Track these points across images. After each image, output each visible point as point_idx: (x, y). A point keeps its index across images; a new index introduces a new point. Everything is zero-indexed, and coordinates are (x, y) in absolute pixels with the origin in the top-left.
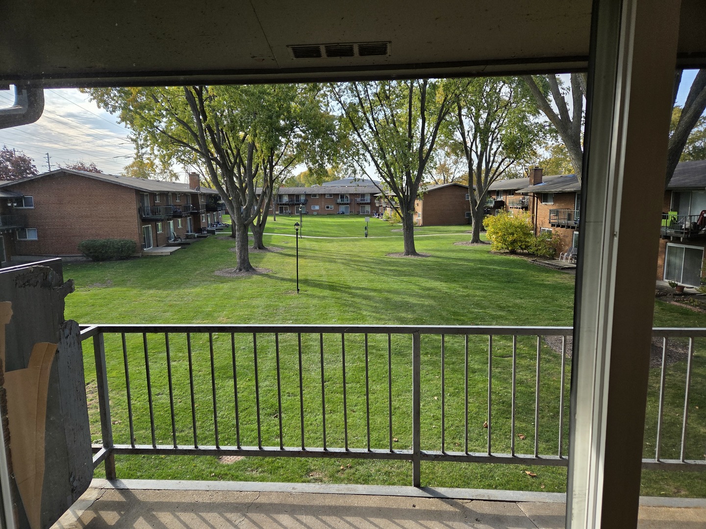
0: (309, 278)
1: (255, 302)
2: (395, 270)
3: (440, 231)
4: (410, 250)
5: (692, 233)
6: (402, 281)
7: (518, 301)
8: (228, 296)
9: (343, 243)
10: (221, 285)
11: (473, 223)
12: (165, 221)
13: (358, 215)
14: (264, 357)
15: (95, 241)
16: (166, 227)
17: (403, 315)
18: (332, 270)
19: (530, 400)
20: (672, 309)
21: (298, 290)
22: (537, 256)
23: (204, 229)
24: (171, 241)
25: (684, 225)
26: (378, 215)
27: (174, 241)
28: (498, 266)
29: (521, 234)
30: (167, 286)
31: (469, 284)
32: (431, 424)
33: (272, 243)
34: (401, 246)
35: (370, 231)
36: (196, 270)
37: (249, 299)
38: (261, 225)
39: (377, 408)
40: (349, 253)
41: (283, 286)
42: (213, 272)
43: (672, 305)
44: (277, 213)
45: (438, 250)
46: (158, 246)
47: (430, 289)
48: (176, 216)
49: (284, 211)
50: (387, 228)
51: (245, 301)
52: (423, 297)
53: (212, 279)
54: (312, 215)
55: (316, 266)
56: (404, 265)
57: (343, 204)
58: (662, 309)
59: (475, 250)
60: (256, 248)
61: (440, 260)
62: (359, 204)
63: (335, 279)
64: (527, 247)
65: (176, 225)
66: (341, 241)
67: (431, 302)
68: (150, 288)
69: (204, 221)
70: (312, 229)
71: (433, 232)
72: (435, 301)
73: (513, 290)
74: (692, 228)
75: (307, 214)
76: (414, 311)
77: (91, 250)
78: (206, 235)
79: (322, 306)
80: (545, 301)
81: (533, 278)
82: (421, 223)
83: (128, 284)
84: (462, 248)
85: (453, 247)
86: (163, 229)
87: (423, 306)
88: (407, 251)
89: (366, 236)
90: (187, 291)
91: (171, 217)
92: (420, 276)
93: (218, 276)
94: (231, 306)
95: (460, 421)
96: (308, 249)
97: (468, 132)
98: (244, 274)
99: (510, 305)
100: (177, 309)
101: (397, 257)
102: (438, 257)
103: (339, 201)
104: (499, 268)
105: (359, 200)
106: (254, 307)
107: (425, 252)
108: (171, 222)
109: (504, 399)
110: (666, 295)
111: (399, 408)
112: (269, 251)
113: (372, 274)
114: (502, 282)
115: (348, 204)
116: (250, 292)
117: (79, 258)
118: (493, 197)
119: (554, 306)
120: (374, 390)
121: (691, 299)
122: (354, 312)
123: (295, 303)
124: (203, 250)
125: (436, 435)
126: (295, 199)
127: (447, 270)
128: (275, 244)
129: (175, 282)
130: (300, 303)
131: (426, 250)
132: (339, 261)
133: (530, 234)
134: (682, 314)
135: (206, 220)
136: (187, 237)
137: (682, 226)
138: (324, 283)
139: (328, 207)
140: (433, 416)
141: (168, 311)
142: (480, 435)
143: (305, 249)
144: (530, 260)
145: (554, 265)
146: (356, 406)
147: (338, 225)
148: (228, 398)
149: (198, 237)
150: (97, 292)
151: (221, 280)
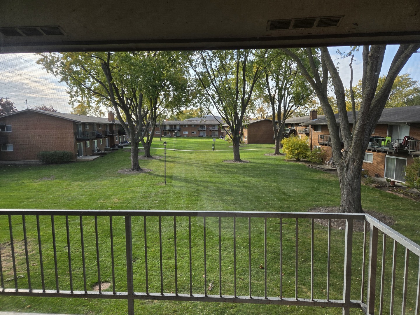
0: (174, 175)
1: (138, 190)
2: (226, 170)
3: (257, 147)
4: (237, 158)
5: (399, 150)
6: (229, 177)
7: (296, 190)
8: (122, 186)
9: (199, 154)
10: (120, 179)
11: (276, 143)
12: (92, 140)
13: (211, 137)
14: (135, 224)
15: (47, 152)
16: (92, 144)
17: (226, 197)
18: (189, 170)
19: (291, 251)
20: (387, 196)
21: (165, 182)
22: (312, 163)
23: (117, 145)
24: (95, 152)
25: (394, 145)
26: (223, 137)
27: (97, 152)
28: (288, 168)
29: (302, 149)
30: (87, 179)
31: (268, 179)
32: (228, 266)
33: (156, 154)
34: (232, 156)
35: (216, 147)
36: (107, 169)
37: (135, 187)
38: (149, 143)
39: (198, 255)
40: (201, 160)
41: (157, 180)
42: (117, 171)
43: (387, 193)
44: (163, 135)
45: (254, 159)
46: (86, 155)
47: (244, 182)
48: (98, 137)
49: (167, 135)
50: (227, 145)
51: (132, 188)
52: (239, 187)
53: (116, 175)
54: (184, 137)
55: (180, 168)
56: (232, 167)
57: (202, 131)
58: (381, 195)
59: (276, 159)
60: (146, 157)
61: (254, 164)
62: (211, 131)
63: (189, 175)
64: (306, 157)
65: (99, 142)
66: (198, 153)
67: (244, 190)
68: (76, 181)
69: (117, 140)
70: (182, 145)
71: (253, 148)
72: (246, 189)
73: (294, 183)
74: (399, 147)
75: (180, 137)
76: (232, 196)
77: (45, 158)
78: (117, 149)
79: (178, 192)
80: (312, 190)
81: (307, 176)
82: (247, 142)
83: (64, 178)
84: (268, 157)
85: (263, 157)
86: (90, 144)
87: (238, 192)
88: (235, 159)
89: (213, 150)
90: (98, 183)
91: (95, 138)
92: (241, 174)
93: (120, 174)
94: (123, 192)
95: (247, 264)
96: (177, 158)
97: (272, 89)
98: (135, 172)
99: (291, 192)
100: (90, 193)
101: (229, 162)
102: (254, 163)
103: (200, 129)
104: (288, 170)
105: (211, 128)
106: (137, 193)
107: (246, 160)
108: (96, 141)
109: (276, 250)
110: (384, 187)
111: (211, 255)
112: (153, 158)
113: (212, 173)
114: (289, 178)
115: (205, 131)
116: (136, 183)
117: (38, 162)
118: (289, 127)
119: (317, 193)
120: (198, 244)
121: (399, 189)
122: (196, 196)
123: (161, 190)
124: (113, 158)
125: (230, 273)
126: (173, 128)
127: (257, 170)
128: (158, 154)
129: (92, 177)
130: (165, 190)
131: (247, 158)
132: (194, 164)
133: (308, 149)
134: (392, 198)
135: (118, 140)
136: (106, 150)
137: (393, 146)
138: (182, 178)
139: (193, 133)
140: (231, 261)
141: (84, 195)
142: (257, 273)
143: (176, 157)
144: (307, 165)
145: (321, 168)
146: (185, 254)
147: (198, 143)
148: (107, 250)
149: (112, 150)
150: (44, 183)
151: (121, 176)
